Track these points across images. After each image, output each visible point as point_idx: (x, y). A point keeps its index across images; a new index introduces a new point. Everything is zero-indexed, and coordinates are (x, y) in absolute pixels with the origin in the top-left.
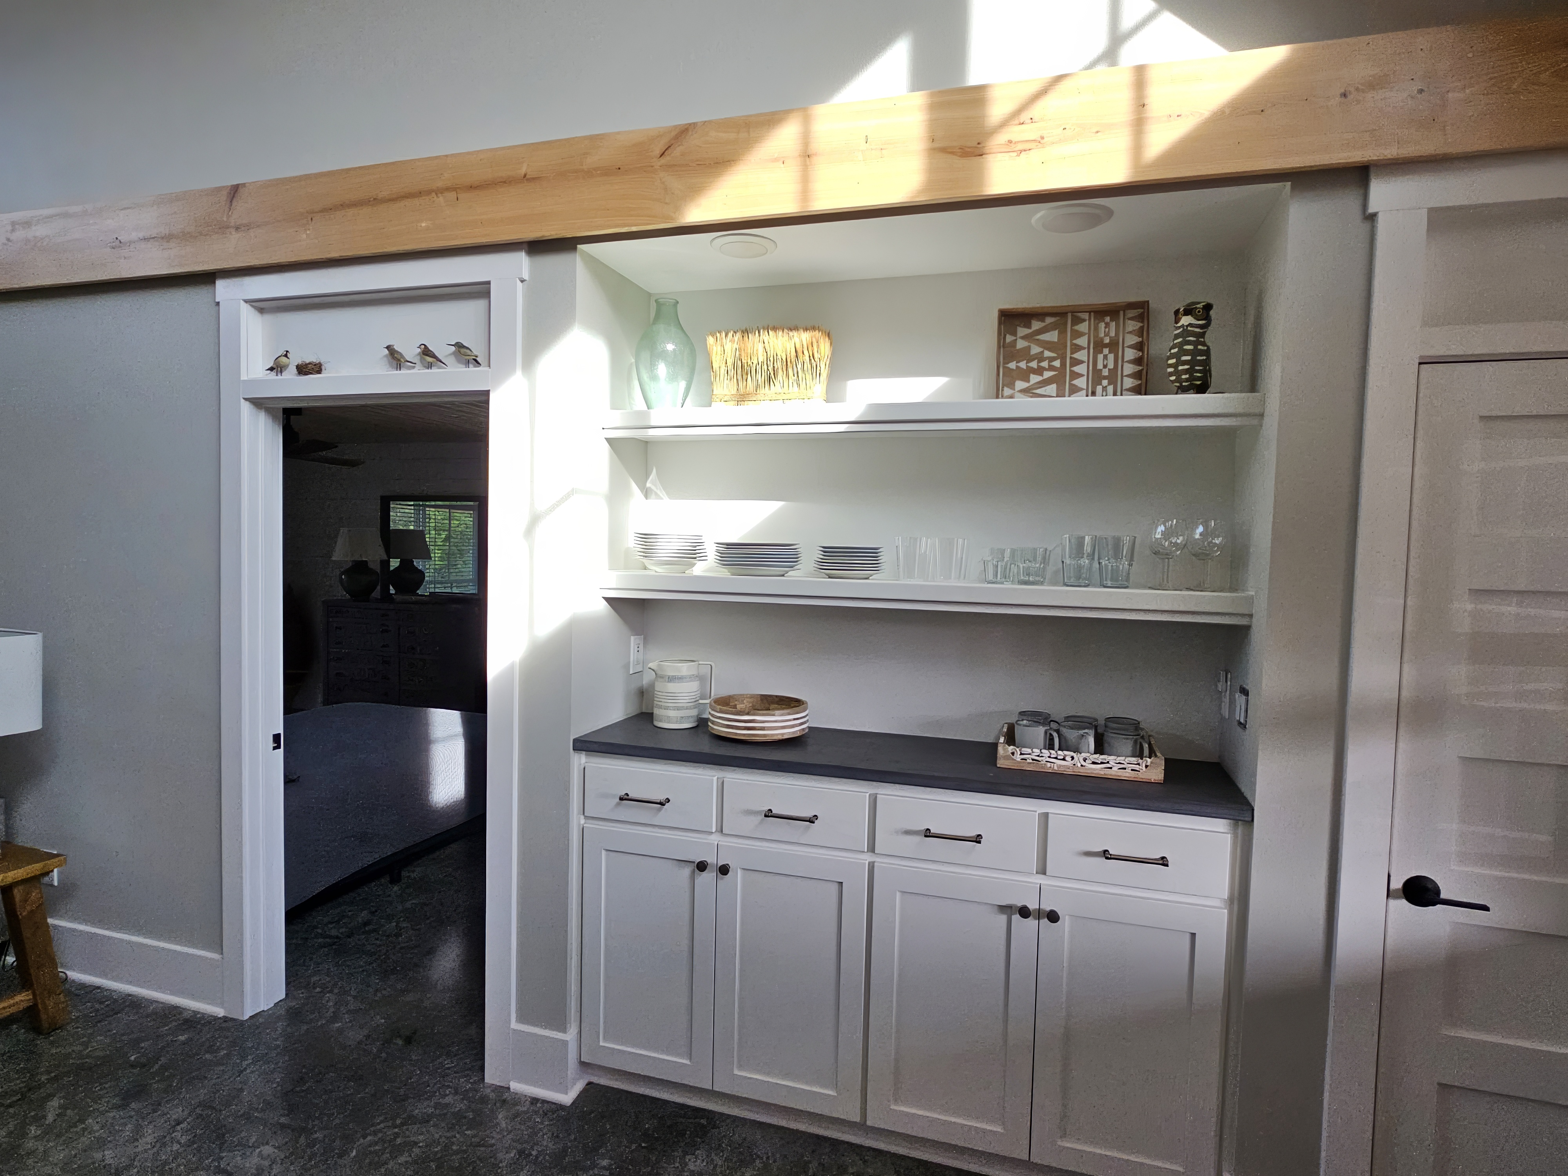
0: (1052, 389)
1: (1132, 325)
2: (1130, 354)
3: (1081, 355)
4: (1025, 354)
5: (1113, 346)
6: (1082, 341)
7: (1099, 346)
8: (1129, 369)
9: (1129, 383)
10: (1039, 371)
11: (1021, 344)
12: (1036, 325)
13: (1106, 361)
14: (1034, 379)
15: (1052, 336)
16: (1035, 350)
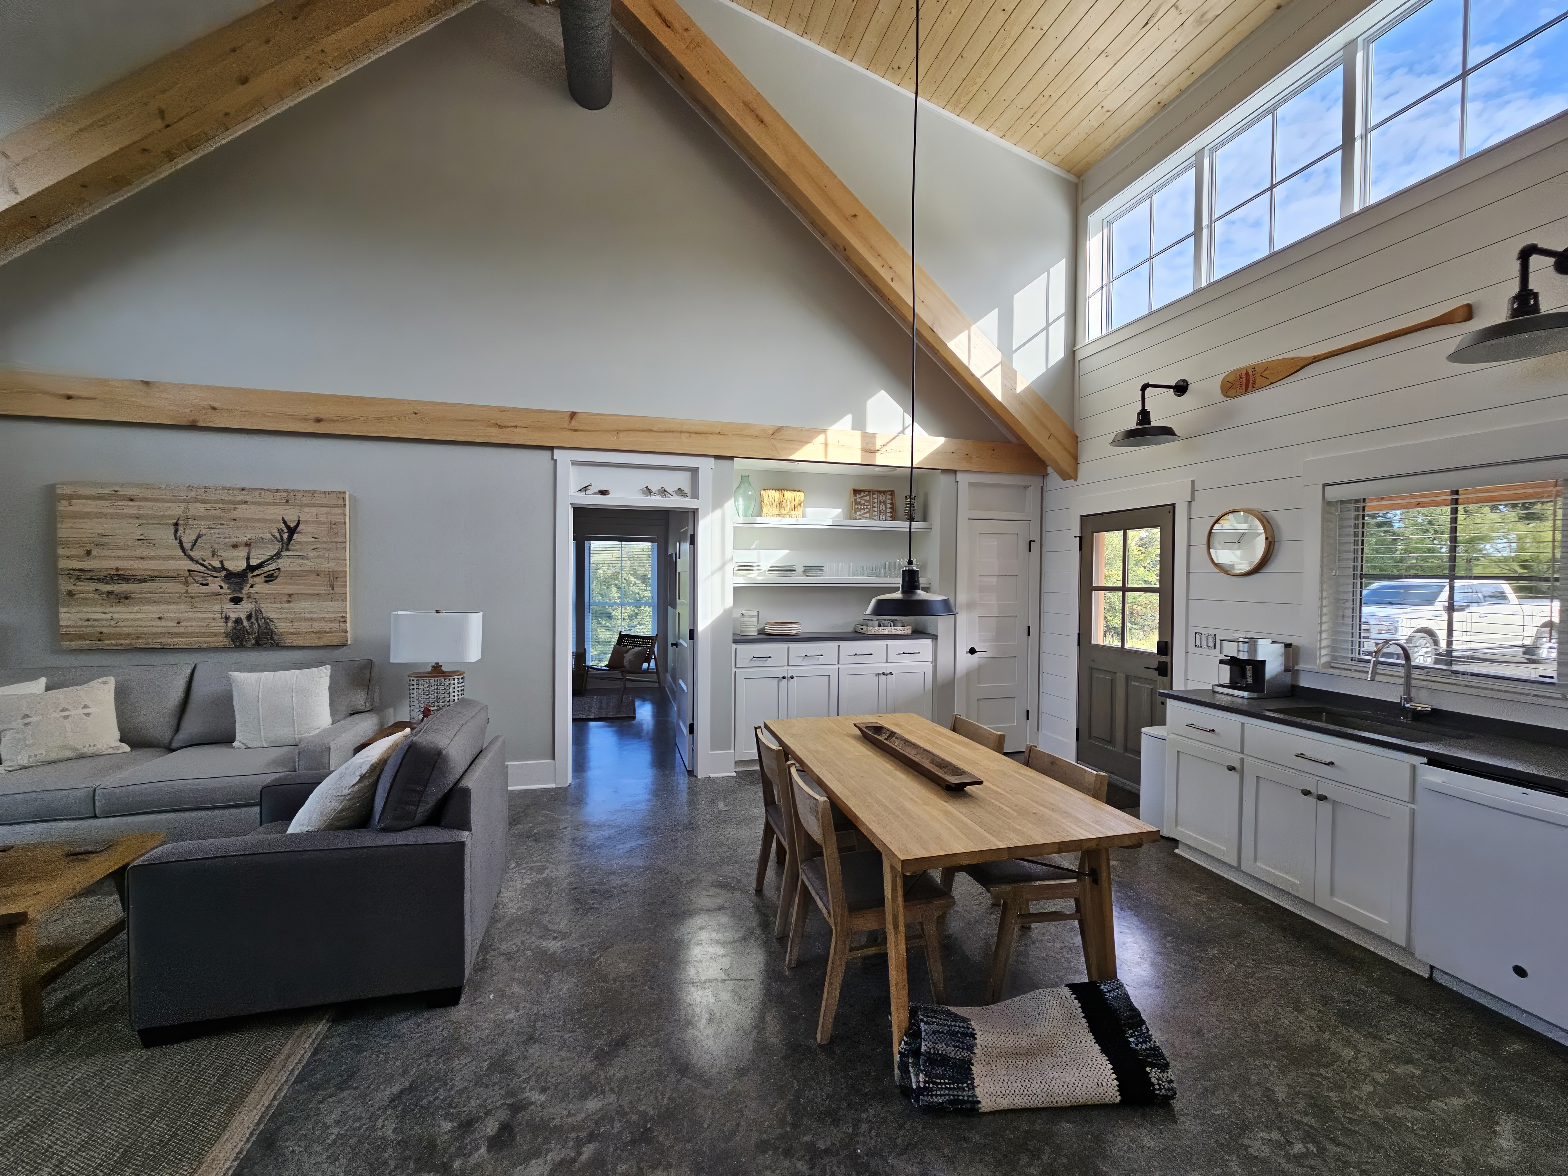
0: (867, 515)
1: (889, 497)
2: (889, 506)
3: (875, 505)
4: (859, 503)
5: (884, 502)
6: (876, 500)
7: (880, 502)
8: (889, 510)
9: (889, 515)
10: (864, 509)
11: (859, 500)
12: (862, 494)
13: (883, 507)
14: (863, 511)
15: (867, 498)
16: (863, 502)
